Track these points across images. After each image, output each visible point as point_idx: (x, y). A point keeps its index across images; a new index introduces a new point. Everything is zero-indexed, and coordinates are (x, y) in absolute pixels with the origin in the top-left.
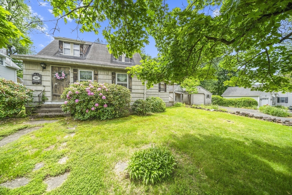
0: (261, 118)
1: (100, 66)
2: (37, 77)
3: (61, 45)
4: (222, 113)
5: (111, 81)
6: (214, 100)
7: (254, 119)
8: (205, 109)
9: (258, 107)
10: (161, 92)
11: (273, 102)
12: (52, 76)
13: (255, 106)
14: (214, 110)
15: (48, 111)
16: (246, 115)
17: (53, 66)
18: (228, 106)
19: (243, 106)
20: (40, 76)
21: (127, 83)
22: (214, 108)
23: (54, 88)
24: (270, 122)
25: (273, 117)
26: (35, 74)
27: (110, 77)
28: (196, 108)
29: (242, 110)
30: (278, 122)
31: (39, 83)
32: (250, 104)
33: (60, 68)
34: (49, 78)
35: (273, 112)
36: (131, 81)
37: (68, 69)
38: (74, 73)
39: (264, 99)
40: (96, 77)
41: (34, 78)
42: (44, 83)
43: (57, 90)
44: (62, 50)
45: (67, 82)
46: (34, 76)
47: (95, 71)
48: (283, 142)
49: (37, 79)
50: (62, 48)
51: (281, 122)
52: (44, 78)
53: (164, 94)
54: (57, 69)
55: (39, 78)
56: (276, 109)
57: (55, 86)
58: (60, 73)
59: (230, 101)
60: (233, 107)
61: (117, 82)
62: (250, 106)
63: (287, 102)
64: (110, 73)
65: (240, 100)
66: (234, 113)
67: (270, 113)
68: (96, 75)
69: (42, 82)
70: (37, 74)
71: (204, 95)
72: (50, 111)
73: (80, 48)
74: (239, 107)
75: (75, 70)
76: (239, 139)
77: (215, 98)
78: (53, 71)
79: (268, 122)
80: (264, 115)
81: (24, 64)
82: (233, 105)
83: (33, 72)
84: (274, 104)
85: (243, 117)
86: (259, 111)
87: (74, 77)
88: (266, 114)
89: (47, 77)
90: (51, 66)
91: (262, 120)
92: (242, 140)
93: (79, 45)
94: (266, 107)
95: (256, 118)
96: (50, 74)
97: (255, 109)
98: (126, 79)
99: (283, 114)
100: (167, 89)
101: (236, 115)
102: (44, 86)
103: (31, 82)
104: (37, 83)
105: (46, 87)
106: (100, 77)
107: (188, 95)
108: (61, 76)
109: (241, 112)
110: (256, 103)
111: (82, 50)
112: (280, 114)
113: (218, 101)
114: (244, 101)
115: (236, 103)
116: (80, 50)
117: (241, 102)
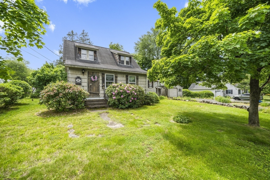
0: (216, 104)
1: (121, 71)
2: (79, 79)
3: (80, 51)
4: (194, 102)
5: (125, 81)
6: (184, 93)
7: (212, 104)
8: (182, 100)
9: (214, 98)
10: (150, 88)
11: (223, 94)
12: (88, 79)
13: (212, 97)
14: (189, 101)
15: (93, 104)
16: (208, 103)
17: (89, 72)
18: (195, 98)
19: (205, 97)
20: (81, 79)
21: (136, 82)
22: (188, 99)
23: (89, 87)
24: (221, 106)
25: (222, 103)
26: (77, 77)
27: (125, 79)
28: (176, 99)
29: (205, 99)
30: (225, 106)
31: (80, 84)
32: (210, 95)
33: (93, 73)
34: (86, 80)
35: (223, 100)
36: (138, 81)
37: (98, 73)
38: (103, 76)
39: (218, 91)
40: (116, 79)
41: (77, 81)
42: (83, 84)
43: (91, 89)
44: (80, 55)
45: (98, 83)
46: (77, 79)
47: (116, 75)
48: (225, 112)
49: (79, 81)
50: (81, 53)
51: (226, 105)
52: (83, 80)
53: (152, 89)
54: (91, 73)
55: (80, 81)
56: (224, 98)
57: (90, 86)
58: (94, 77)
59: (196, 94)
60: (198, 98)
61: (129, 82)
62: (209, 97)
63: (232, 93)
64: (125, 76)
65: (203, 93)
66: (201, 102)
67: (221, 101)
68: (116, 77)
69: (82, 83)
70: (79, 78)
71: (177, 89)
72: (95, 104)
73: (94, 54)
74: (202, 98)
75: (103, 74)
76: (207, 113)
77: (185, 91)
78: (89, 75)
79: (219, 106)
80: (218, 102)
81: (70, 70)
82: (198, 97)
83: (76, 76)
84: (224, 95)
85: (207, 104)
86: (215, 100)
87: (102, 79)
88: (219, 102)
89: (85, 79)
90: (87, 71)
91: (217, 105)
92: (209, 113)
93: (93, 51)
94: (219, 97)
95: (214, 104)
96: (87, 78)
97: (212, 99)
98: (135, 80)
99: (228, 101)
100: (154, 85)
101: (203, 103)
102: (83, 86)
103: (75, 83)
104: (79, 84)
105: (84, 87)
106: (119, 78)
107: (166, 90)
108: (94, 79)
109: (205, 101)
110: (213, 95)
111: (95, 55)
112: (227, 101)
113: (187, 94)
114: (205, 94)
115: (200, 95)
116: (94, 55)
117: (203, 94)
